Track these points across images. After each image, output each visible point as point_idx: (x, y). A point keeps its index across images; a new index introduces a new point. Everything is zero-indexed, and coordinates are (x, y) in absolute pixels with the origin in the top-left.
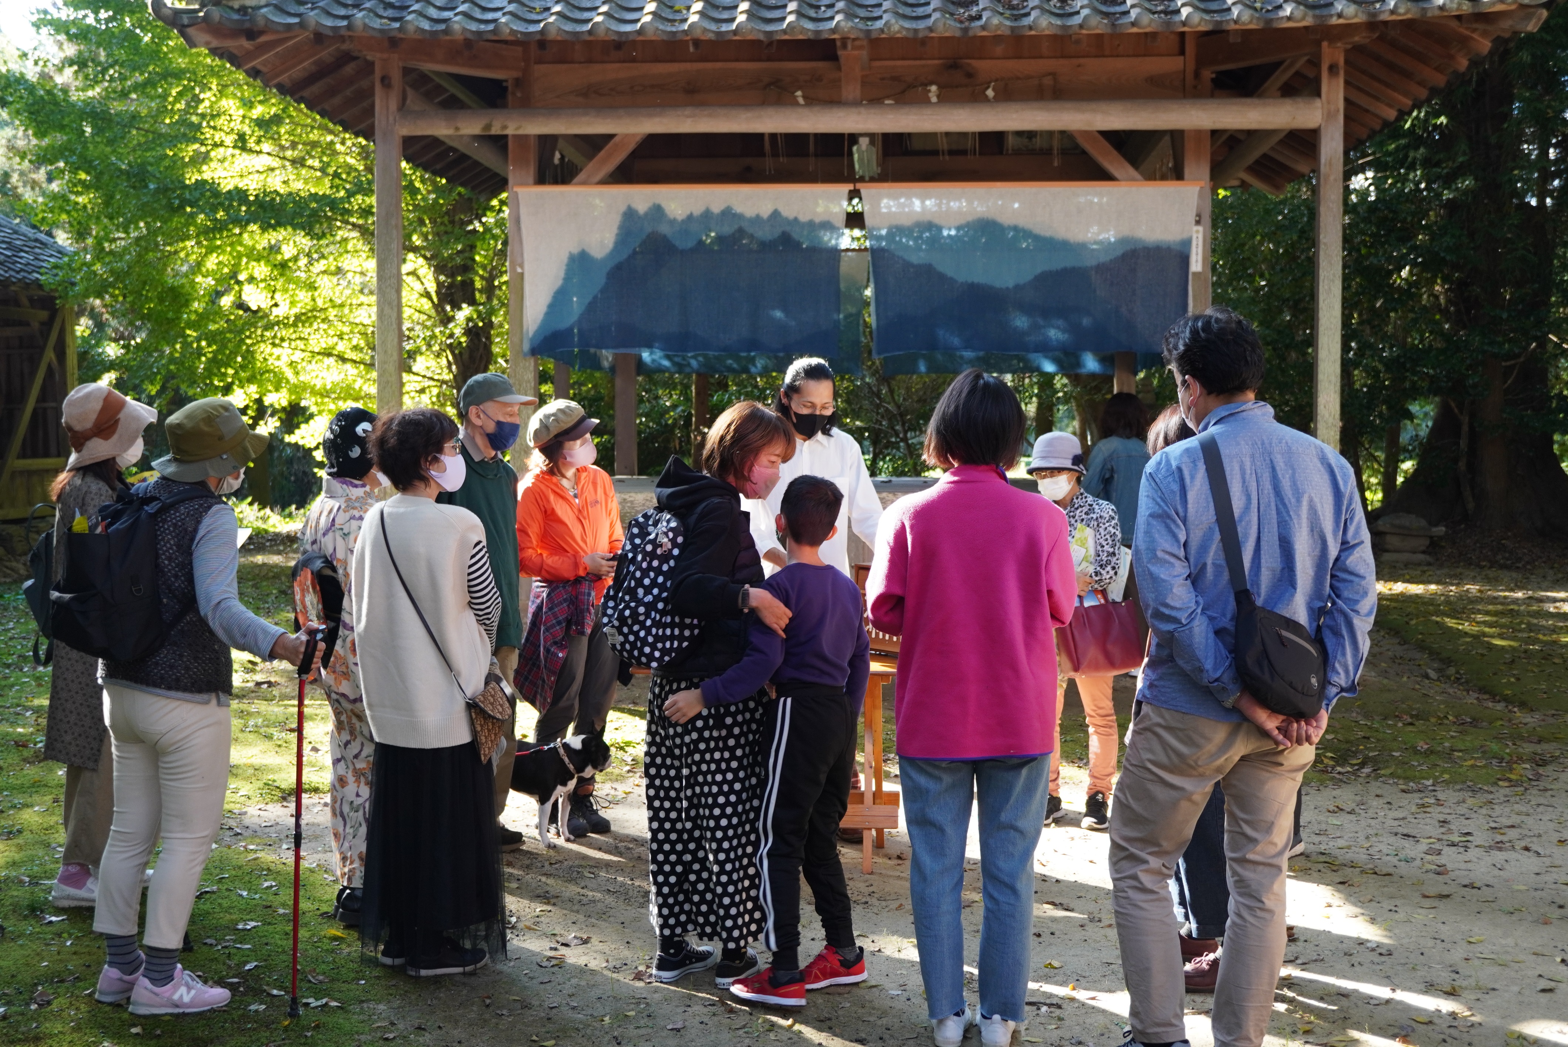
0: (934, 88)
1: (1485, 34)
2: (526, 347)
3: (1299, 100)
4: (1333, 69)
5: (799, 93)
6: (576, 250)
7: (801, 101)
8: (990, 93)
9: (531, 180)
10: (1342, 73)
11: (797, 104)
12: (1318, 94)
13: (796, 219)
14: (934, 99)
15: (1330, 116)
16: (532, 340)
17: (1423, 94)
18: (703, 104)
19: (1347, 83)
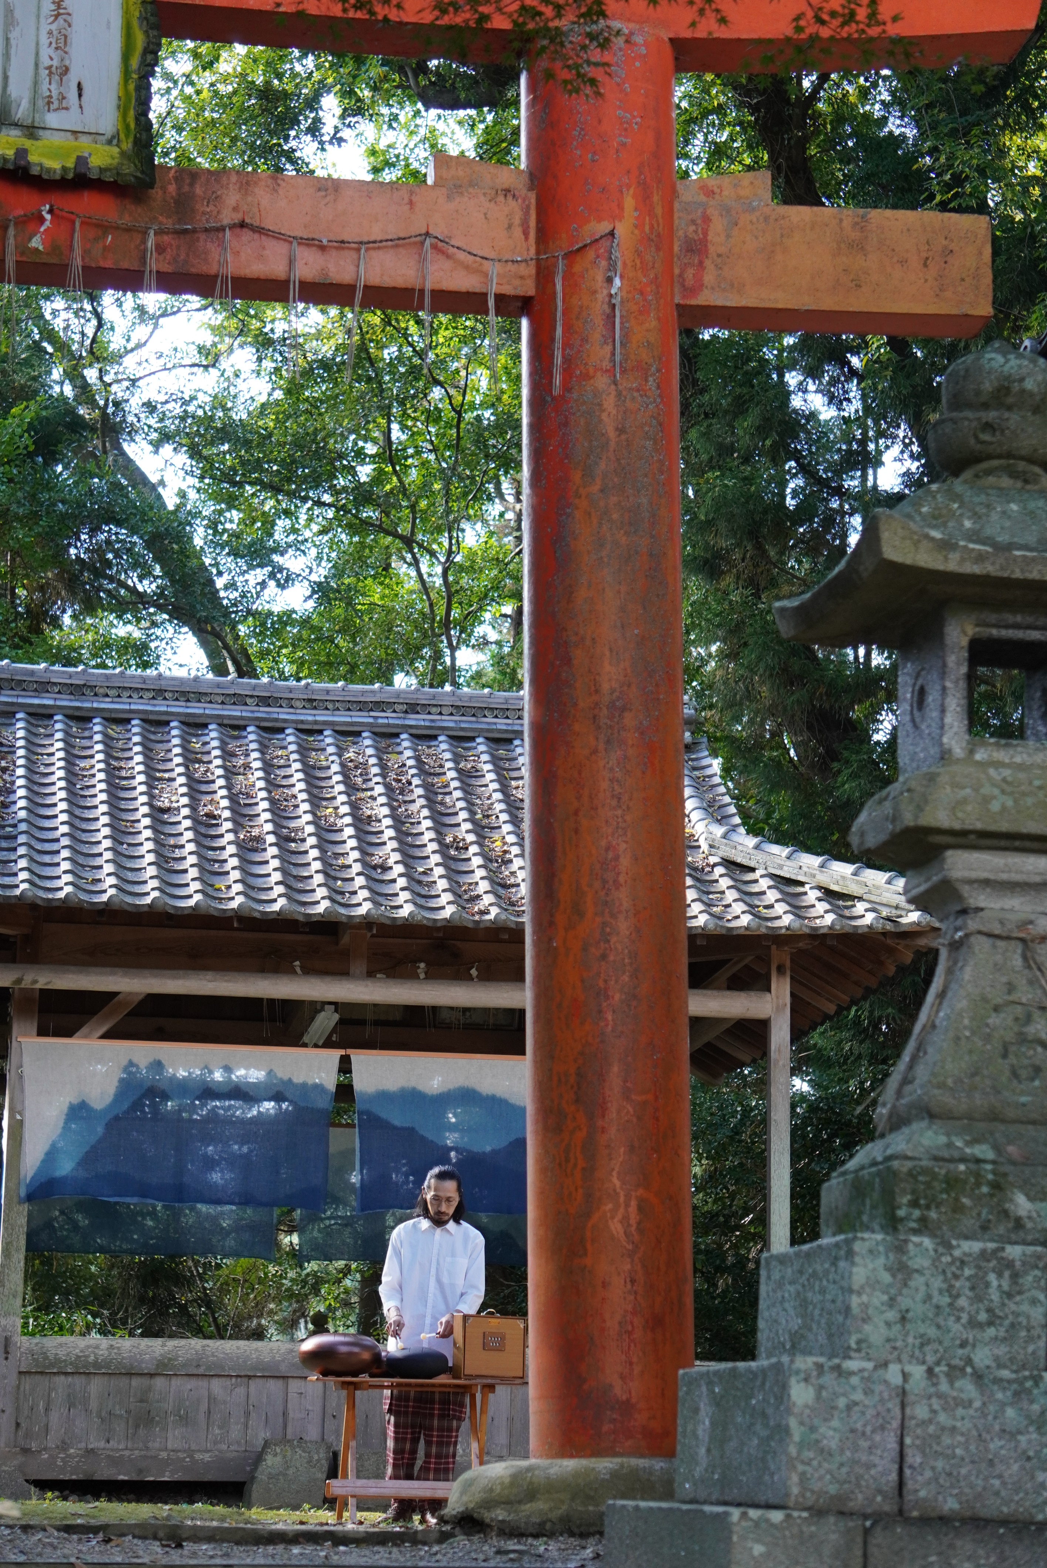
0: (422, 965)
1: (907, 947)
2: (23, 1192)
3: (752, 993)
4: (781, 970)
5: (297, 963)
6: (75, 1101)
7: (298, 970)
8: (474, 972)
9: (35, 1031)
10: (788, 973)
11: (295, 973)
12: (769, 990)
13: (290, 1080)
14: (422, 976)
15: (779, 1009)
16: (28, 1186)
17: (859, 992)
18: (205, 968)
19: (792, 978)
